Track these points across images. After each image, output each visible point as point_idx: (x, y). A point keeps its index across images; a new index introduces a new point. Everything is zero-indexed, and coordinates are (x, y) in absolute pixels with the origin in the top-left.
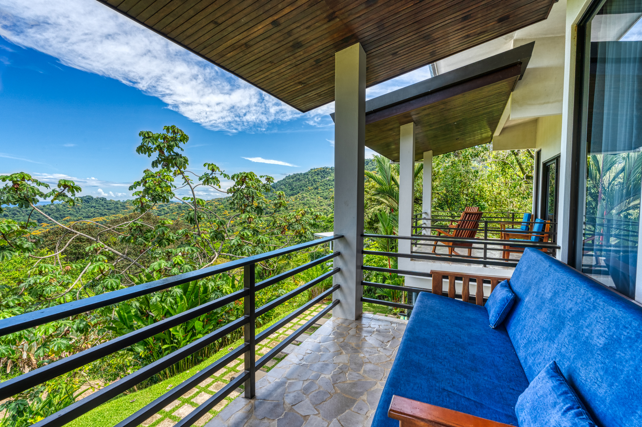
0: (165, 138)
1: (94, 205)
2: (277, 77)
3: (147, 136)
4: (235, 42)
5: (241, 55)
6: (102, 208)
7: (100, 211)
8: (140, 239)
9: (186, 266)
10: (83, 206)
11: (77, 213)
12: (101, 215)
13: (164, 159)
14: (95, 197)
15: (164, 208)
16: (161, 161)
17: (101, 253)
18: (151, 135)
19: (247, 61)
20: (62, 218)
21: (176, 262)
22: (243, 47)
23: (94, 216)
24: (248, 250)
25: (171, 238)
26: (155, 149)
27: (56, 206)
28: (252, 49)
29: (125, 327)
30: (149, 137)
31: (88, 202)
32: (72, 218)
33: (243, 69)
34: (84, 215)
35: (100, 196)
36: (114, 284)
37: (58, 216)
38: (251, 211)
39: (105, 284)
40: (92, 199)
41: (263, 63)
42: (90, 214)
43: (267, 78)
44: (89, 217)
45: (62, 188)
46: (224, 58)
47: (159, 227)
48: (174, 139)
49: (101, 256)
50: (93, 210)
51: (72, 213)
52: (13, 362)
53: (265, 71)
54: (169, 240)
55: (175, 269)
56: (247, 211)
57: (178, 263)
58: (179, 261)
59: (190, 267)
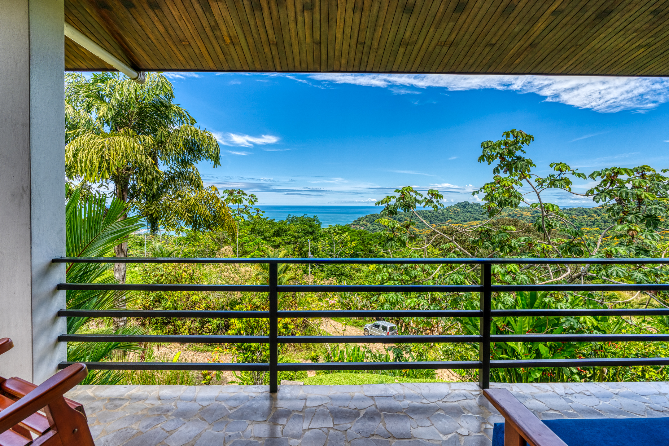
0: (506, 144)
1: (470, 210)
2: (592, 56)
3: (486, 146)
4: (517, 49)
5: (530, 56)
6: (476, 213)
7: (475, 215)
8: (487, 243)
9: (522, 276)
10: (461, 211)
11: (457, 217)
12: (476, 219)
13: (506, 165)
14: (471, 202)
15: (539, 214)
16: (504, 166)
17: (454, 252)
18: (490, 144)
19: (540, 59)
20: (446, 221)
21: (510, 270)
22: (528, 49)
23: (469, 220)
24: (617, 272)
25: (513, 245)
26: (496, 156)
27: (442, 211)
28: (539, 46)
29: (470, 323)
30: (488, 147)
31: (465, 207)
32: (453, 221)
33: (540, 66)
34: (462, 218)
35: (475, 202)
36: (458, 280)
37: (443, 219)
38: (634, 220)
39: (452, 277)
40: (469, 203)
41: (563, 51)
42: (466, 218)
43: (578, 62)
44: (465, 221)
45: (430, 195)
46: (513, 66)
47: (500, 232)
48: (516, 143)
49: (453, 254)
50: (468, 214)
51: (453, 216)
52: (406, 326)
53: (570, 57)
54: (511, 247)
55: (508, 276)
56: (627, 221)
57: (511, 271)
58: (513, 269)
59: (526, 278)
